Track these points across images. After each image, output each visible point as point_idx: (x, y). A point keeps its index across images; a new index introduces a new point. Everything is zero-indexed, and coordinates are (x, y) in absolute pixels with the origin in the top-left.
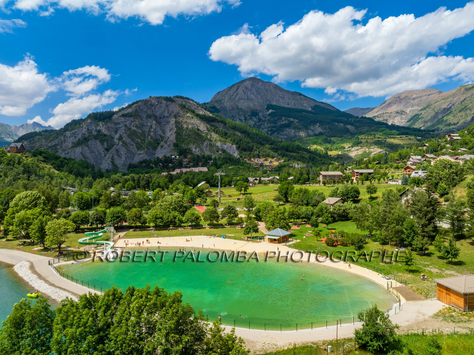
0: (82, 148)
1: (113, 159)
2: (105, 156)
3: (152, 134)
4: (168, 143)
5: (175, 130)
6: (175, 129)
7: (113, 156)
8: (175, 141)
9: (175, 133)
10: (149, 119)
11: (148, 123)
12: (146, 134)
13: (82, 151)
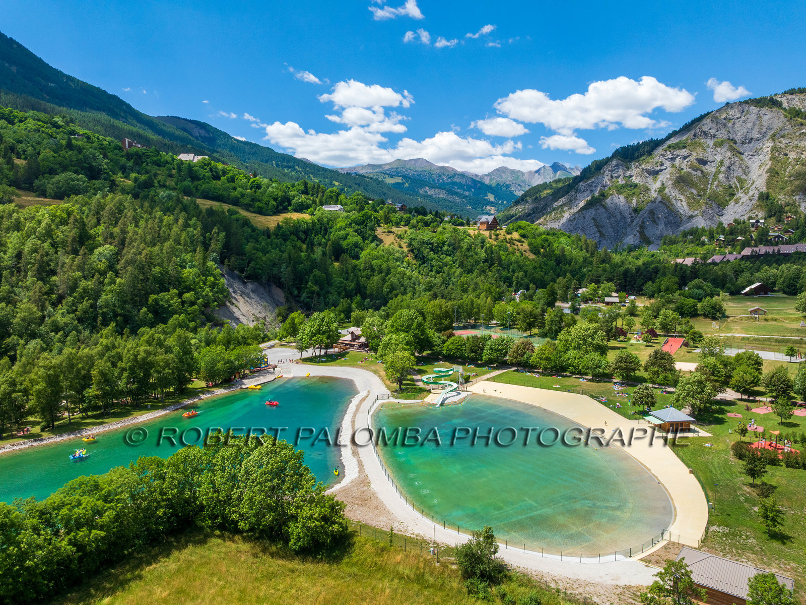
0: (596, 211)
1: (642, 226)
2: (632, 221)
3: (721, 176)
4: (751, 193)
5: (768, 167)
6: (770, 163)
7: (643, 223)
8: (764, 190)
9: (767, 172)
10: (719, 149)
11: (716, 157)
12: (711, 178)
13: (595, 215)
